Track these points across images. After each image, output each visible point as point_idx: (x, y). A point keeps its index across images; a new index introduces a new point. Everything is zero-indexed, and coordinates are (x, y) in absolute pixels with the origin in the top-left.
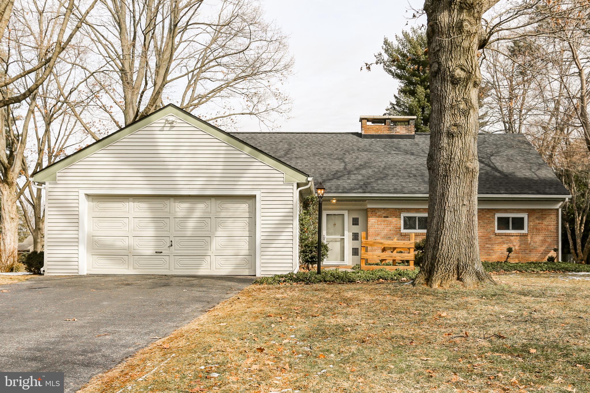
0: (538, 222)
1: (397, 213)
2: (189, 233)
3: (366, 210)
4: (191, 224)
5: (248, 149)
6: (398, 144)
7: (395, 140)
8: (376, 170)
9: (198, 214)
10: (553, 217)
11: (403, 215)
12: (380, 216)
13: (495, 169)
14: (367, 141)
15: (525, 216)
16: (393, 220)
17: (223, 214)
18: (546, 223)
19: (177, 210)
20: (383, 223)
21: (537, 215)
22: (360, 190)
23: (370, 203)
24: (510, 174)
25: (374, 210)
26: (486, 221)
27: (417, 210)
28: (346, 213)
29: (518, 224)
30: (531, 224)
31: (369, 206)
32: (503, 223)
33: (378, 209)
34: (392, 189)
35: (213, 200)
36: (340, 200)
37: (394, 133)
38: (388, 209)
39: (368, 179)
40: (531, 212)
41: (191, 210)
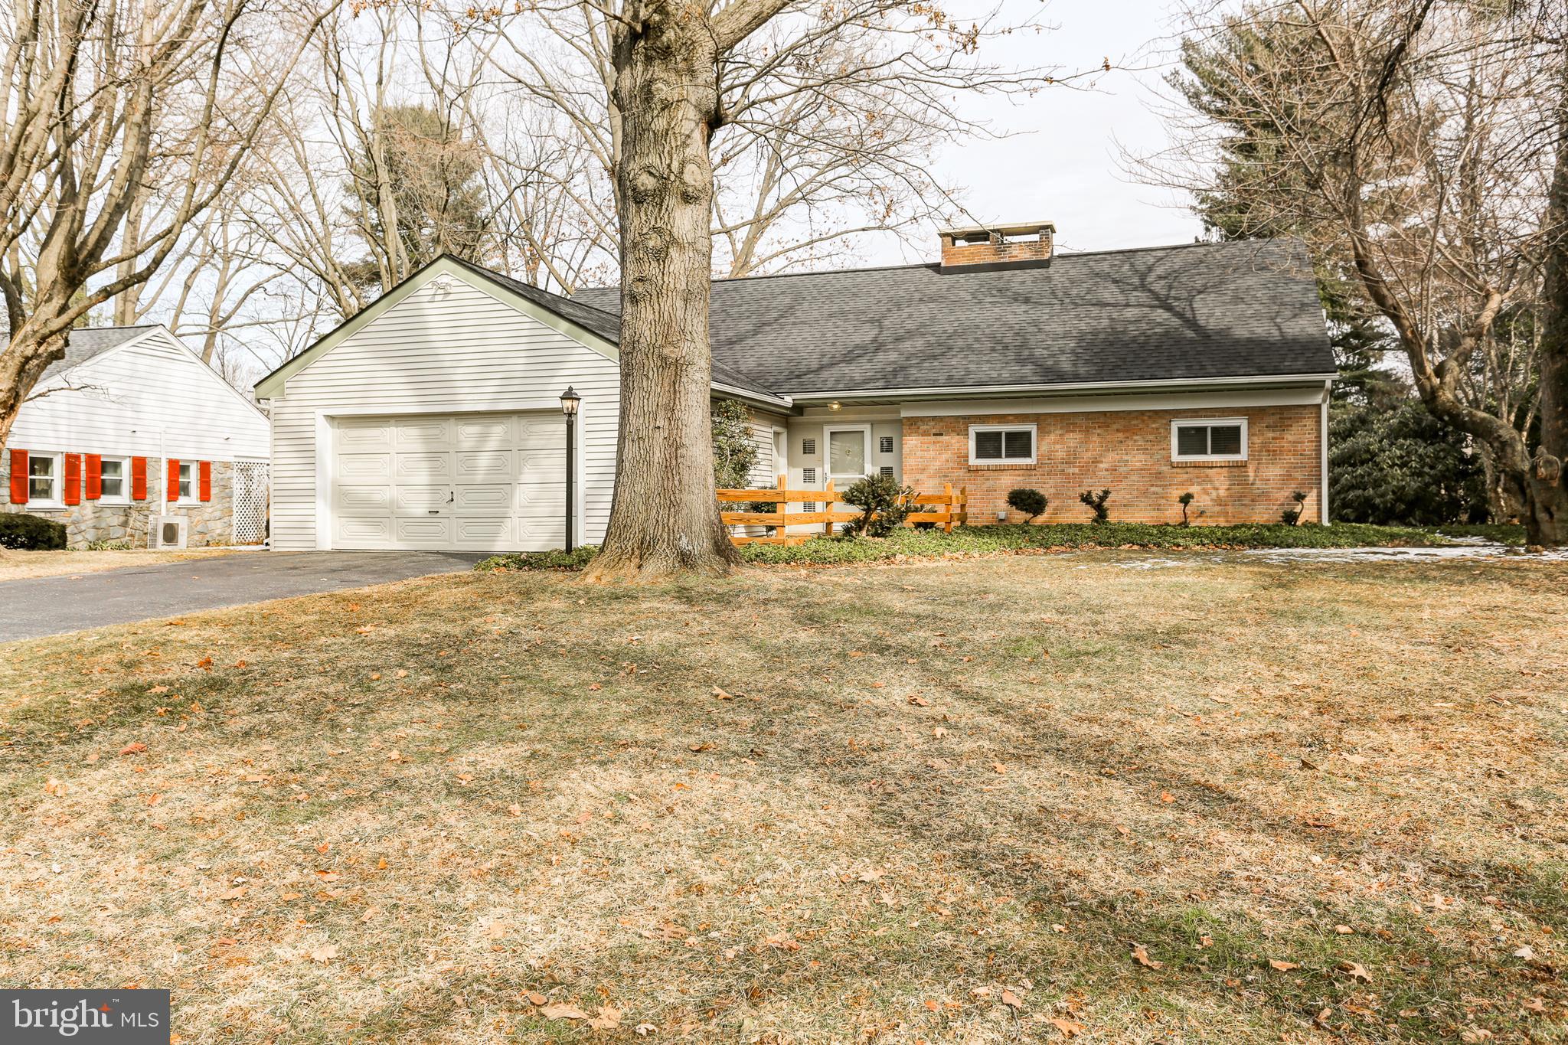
0: (1271, 435)
1: (959, 425)
2: (479, 478)
3: (900, 422)
4: (484, 461)
5: (564, 325)
6: (1009, 281)
7: (1007, 274)
8: (932, 339)
9: (493, 444)
10: (1310, 423)
11: (973, 430)
12: (925, 434)
13: (1192, 323)
14: (949, 279)
15: (1243, 423)
16: (953, 440)
17: (532, 443)
18: (1290, 438)
19: (462, 438)
20: (931, 447)
21: (1270, 420)
22: (880, 384)
23: (908, 408)
24: (1219, 332)
25: (913, 422)
26: (1151, 437)
27: (1002, 419)
28: (867, 428)
29: (1227, 440)
30: (1256, 439)
31: (904, 414)
32: (1192, 440)
33: (922, 419)
34: (942, 378)
35: (515, 419)
36: (845, 403)
37: (1006, 260)
38: (941, 418)
39: (908, 359)
40: (1252, 414)
41: (484, 437)
